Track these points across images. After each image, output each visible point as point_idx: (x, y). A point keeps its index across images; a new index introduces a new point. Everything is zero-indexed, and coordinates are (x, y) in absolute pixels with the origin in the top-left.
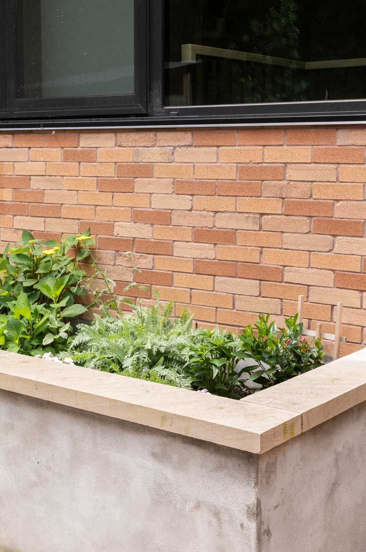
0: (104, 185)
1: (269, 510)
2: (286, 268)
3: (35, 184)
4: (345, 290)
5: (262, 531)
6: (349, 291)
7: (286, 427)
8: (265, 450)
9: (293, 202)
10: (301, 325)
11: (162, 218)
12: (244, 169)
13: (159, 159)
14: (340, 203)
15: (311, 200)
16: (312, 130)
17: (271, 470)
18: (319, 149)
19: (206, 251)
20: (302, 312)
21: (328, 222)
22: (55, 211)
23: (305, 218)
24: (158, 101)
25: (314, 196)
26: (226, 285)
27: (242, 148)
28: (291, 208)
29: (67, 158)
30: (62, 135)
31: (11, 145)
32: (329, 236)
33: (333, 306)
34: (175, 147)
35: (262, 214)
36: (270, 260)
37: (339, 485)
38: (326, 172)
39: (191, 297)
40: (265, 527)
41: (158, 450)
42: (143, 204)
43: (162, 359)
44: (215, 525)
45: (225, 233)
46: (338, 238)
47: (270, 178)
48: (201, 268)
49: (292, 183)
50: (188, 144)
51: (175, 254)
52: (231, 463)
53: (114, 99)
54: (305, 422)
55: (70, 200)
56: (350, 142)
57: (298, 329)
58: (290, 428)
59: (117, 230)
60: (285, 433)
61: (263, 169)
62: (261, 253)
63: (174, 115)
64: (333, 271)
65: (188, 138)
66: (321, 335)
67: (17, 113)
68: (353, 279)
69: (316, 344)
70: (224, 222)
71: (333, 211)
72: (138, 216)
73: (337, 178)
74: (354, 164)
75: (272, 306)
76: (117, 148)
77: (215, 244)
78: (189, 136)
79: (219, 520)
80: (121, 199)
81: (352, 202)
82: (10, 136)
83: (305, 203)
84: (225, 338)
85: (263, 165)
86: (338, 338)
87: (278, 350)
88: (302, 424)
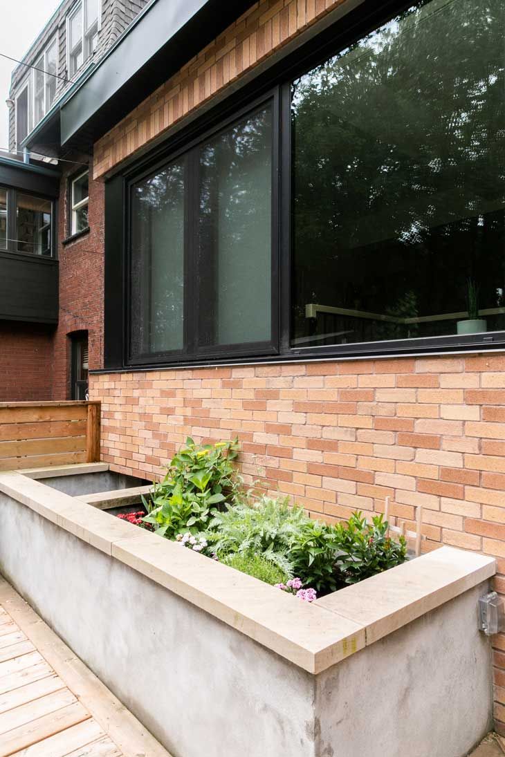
0: (247, 405)
1: (331, 727)
2: (377, 473)
3: (205, 404)
4: (426, 495)
5: (322, 750)
6: (429, 495)
7: (346, 643)
8: (320, 670)
9: (381, 419)
10: (386, 523)
11: (285, 430)
12: (343, 393)
13: (284, 386)
14: (420, 420)
15: (396, 418)
16: (396, 361)
17: (332, 685)
18: (401, 376)
19: (316, 456)
20: (389, 511)
21: (410, 436)
22: (216, 424)
23: (391, 432)
24: (286, 344)
25: (398, 415)
26: (331, 483)
27: (341, 376)
28: (380, 424)
29: (225, 385)
30: (221, 370)
31: (191, 378)
32: (411, 448)
33: (415, 507)
34: (294, 377)
35: (357, 429)
36: (364, 465)
37: (413, 689)
38: (407, 395)
39: (305, 492)
40: (325, 745)
41: (235, 644)
42: (272, 419)
43: (273, 544)
44: (279, 732)
45: (330, 442)
46: (419, 449)
47: (363, 400)
48: (312, 469)
49: (380, 404)
50: (303, 374)
51: (294, 457)
52: (292, 674)
53: (258, 344)
54: (368, 636)
55: (226, 416)
56: (427, 370)
57: (384, 526)
58: (351, 643)
59: (255, 438)
60: (346, 649)
61: (357, 393)
62: (357, 459)
63: (297, 354)
64: (415, 477)
65: (302, 370)
66: (404, 532)
67: (199, 356)
68: (432, 485)
69: (400, 540)
70: (329, 434)
71: (414, 427)
72: (269, 428)
73: (417, 401)
74: (430, 388)
75: (365, 503)
76: (256, 378)
77: (323, 451)
78: (303, 367)
79: (282, 729)
80: (258, 415)
81: (429, 420)
82: (190, 371)
83: (391, 420)
84: (323, 530)
85: (358, 389)
86: (419, 535)
87: (363, 545)
88: (366, 638)
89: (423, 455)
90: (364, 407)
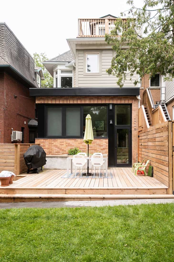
0: (79, 143)
3: (71, 144)
14: (101, 144)
22: (73, 146)
28: (97, 145)
29: (75, 141)
36: (95, 149)
38: (100, 142)
42: (83, 145)
55: (75, 145)
72: (83, 146)
89: (101, 147)
90: (95, 143)
